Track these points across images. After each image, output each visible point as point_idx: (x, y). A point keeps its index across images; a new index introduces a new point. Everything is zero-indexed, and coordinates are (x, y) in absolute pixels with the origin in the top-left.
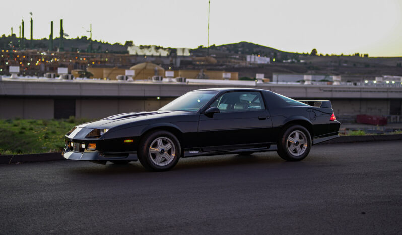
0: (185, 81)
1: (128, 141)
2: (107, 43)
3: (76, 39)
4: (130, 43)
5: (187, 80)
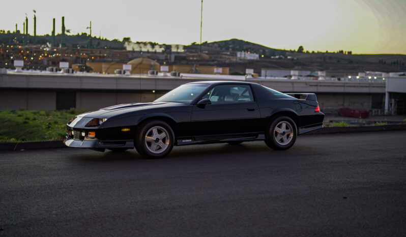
0: (179, 75)
1: (125, 130)
2: (106, 39)
3: (76, 36)
4: (127, 40)
5: (181, 74)
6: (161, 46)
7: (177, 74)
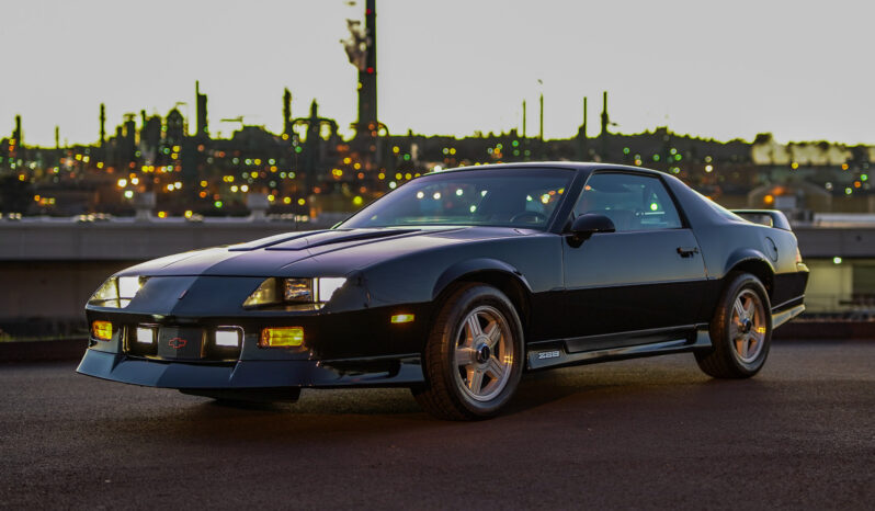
0: (811, 219)
1: (401, 318)
2: (712, 141)
3: (643, 135)
4: (763, 139)
5: (817, 217)
6: (843, 148)
7: (807, 215)
